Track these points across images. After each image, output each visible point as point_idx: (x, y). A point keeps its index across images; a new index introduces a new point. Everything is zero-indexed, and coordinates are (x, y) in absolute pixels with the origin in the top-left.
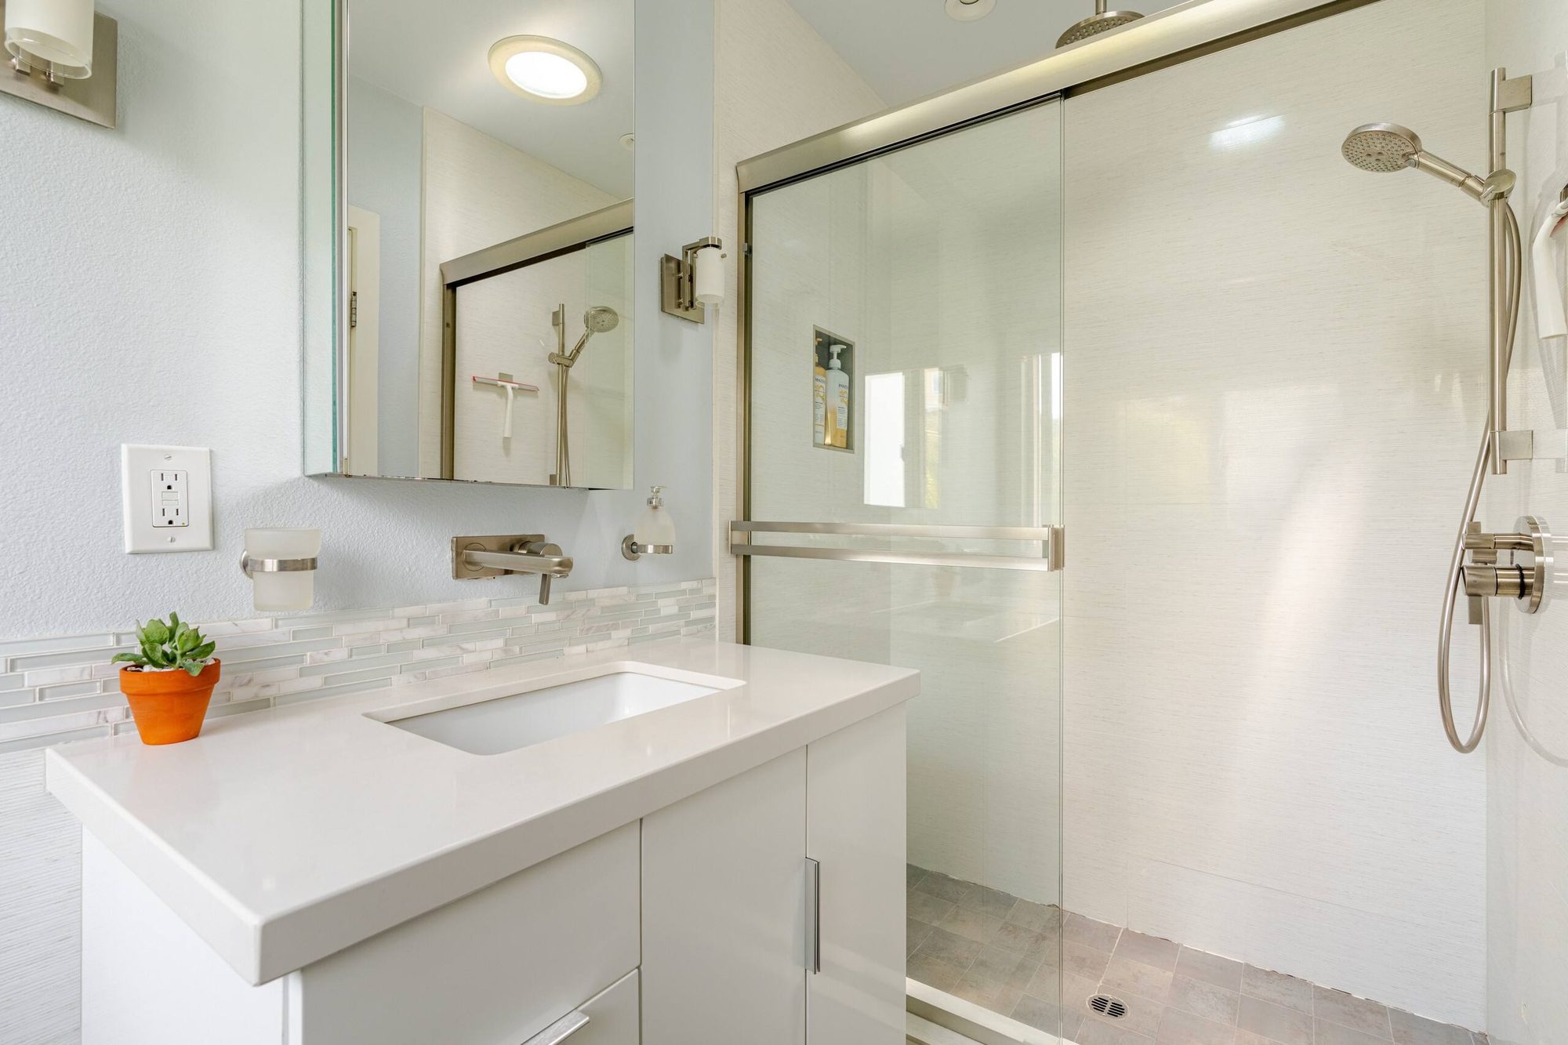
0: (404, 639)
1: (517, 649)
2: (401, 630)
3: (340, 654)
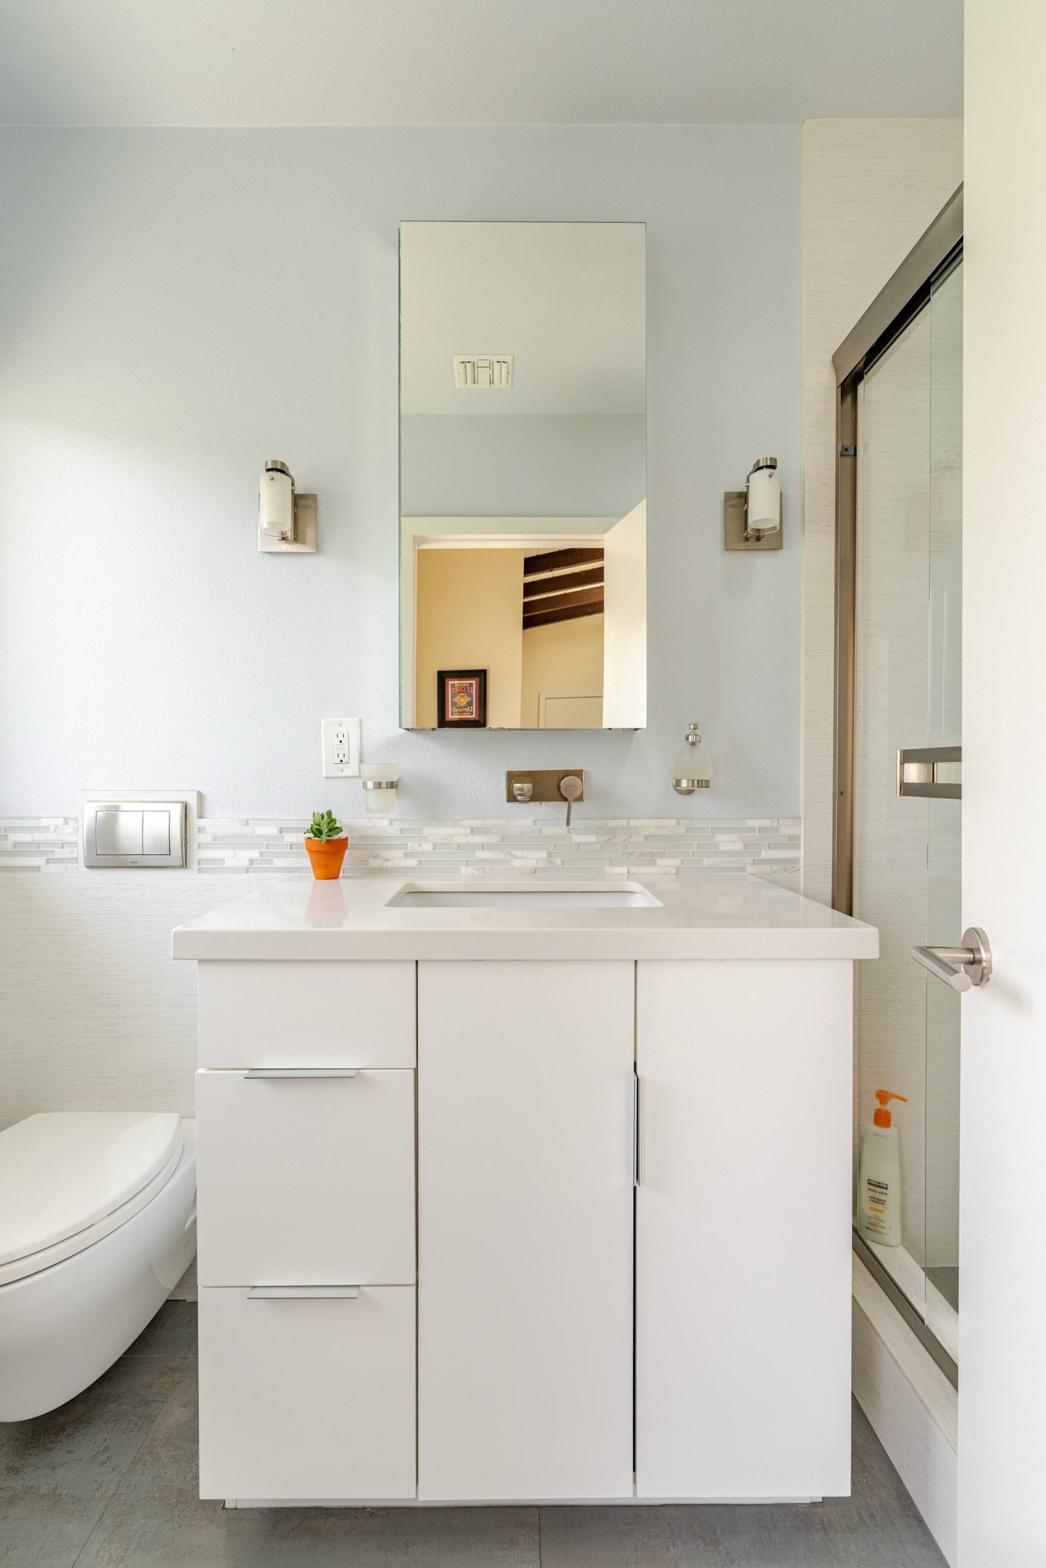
0: (468, 842)
1: (559, 862)
2: (466, 835)
3: (427, 847)
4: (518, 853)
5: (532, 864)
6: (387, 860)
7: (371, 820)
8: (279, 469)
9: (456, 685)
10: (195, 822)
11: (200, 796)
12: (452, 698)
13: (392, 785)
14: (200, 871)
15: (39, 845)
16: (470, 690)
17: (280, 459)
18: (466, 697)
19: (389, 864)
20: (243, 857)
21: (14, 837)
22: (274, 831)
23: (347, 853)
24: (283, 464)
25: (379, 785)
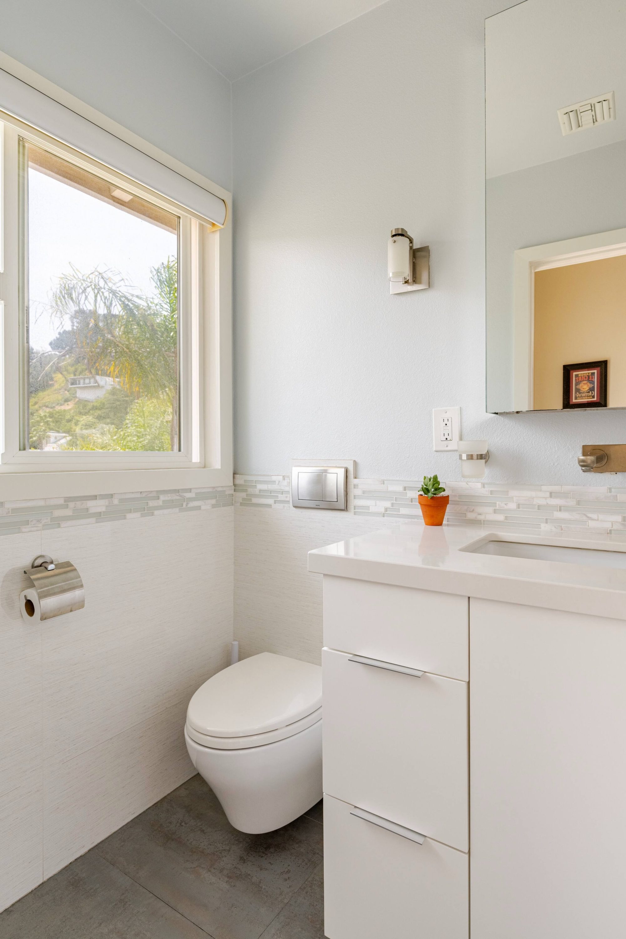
0: (547, 504)
2: (546, 498)
3: (512, 506)
4: (594, 516)
5: (608, 526)
6: (480, 514)
7: (468, 483)
8: (401, 234)
9: (580, 375)
10: (352, 481)
11: (355, 463)
12: (576, 385)
13: (481, 457)
14: (355, 513)
15: (271, 492)
16: (592, 378)
17: (400, 227)
18: (589, 384)
19: (481, 517)
20: (381, 506)
21: (260, 487)
22: (400, 488)
23: (449, 508)
24: (402, 229)
25: (470, 457)
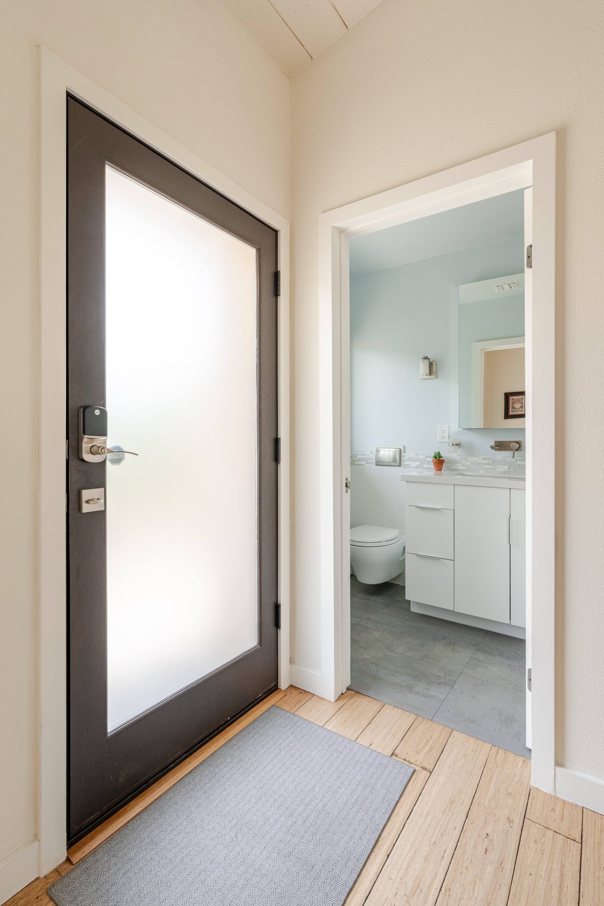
0: (482, 462)
1: (512, 470)
2: (481, 460)
3: (469, 463)
4: (499, 467)
5: (503, 470)
6: (456, 466)
7: (452, 455)
8: (425, 358)
10: (403, 454)
11: (404, 447)
13: (457, 445)
14: (404, 467)
15: (364, 459)
17: (426, 355)
19: (457, 468)
20: (416, 464)
21: (359, 457)
22: (424, 457)
23: (444, 464)
24: (427, 357)
25: (453, 445)
